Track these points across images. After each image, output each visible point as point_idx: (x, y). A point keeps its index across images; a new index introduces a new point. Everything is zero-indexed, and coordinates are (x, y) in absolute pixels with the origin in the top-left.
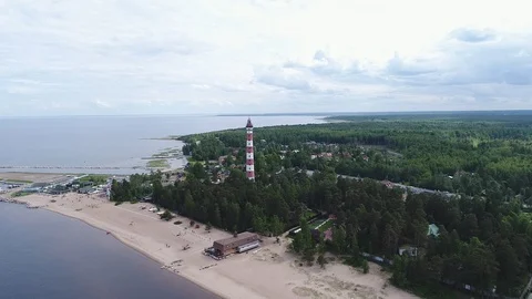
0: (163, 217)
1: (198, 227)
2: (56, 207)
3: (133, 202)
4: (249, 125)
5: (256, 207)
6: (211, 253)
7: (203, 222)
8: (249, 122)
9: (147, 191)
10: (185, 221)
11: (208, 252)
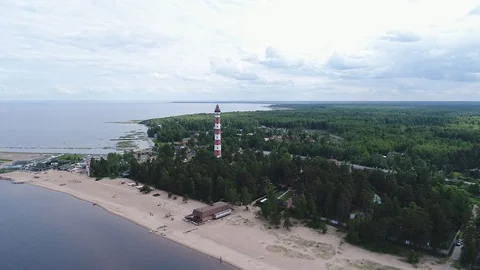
0: (142, 190)
1: (175, 198)
2: (40, 182)
3: (112, 177)
4: (217, 110)
5: (227, 181)
6: (191, 219)
7: (180, 194)
8: (218, 107)
9: (124, 169)
10: (164, 194)
11: (188, 219)
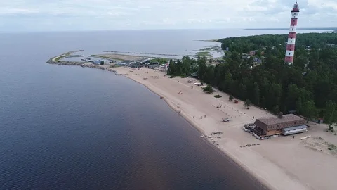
0: (205, 90)
1: (236, 102)
3: (183, 77)
4: (295, 10)
5: (303, 90)
6: (252, 130)
7: (242, 99)
8: (296, 6)
9: (195, 70)
10: (225, 97)
11: (249, 128)
